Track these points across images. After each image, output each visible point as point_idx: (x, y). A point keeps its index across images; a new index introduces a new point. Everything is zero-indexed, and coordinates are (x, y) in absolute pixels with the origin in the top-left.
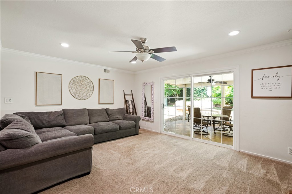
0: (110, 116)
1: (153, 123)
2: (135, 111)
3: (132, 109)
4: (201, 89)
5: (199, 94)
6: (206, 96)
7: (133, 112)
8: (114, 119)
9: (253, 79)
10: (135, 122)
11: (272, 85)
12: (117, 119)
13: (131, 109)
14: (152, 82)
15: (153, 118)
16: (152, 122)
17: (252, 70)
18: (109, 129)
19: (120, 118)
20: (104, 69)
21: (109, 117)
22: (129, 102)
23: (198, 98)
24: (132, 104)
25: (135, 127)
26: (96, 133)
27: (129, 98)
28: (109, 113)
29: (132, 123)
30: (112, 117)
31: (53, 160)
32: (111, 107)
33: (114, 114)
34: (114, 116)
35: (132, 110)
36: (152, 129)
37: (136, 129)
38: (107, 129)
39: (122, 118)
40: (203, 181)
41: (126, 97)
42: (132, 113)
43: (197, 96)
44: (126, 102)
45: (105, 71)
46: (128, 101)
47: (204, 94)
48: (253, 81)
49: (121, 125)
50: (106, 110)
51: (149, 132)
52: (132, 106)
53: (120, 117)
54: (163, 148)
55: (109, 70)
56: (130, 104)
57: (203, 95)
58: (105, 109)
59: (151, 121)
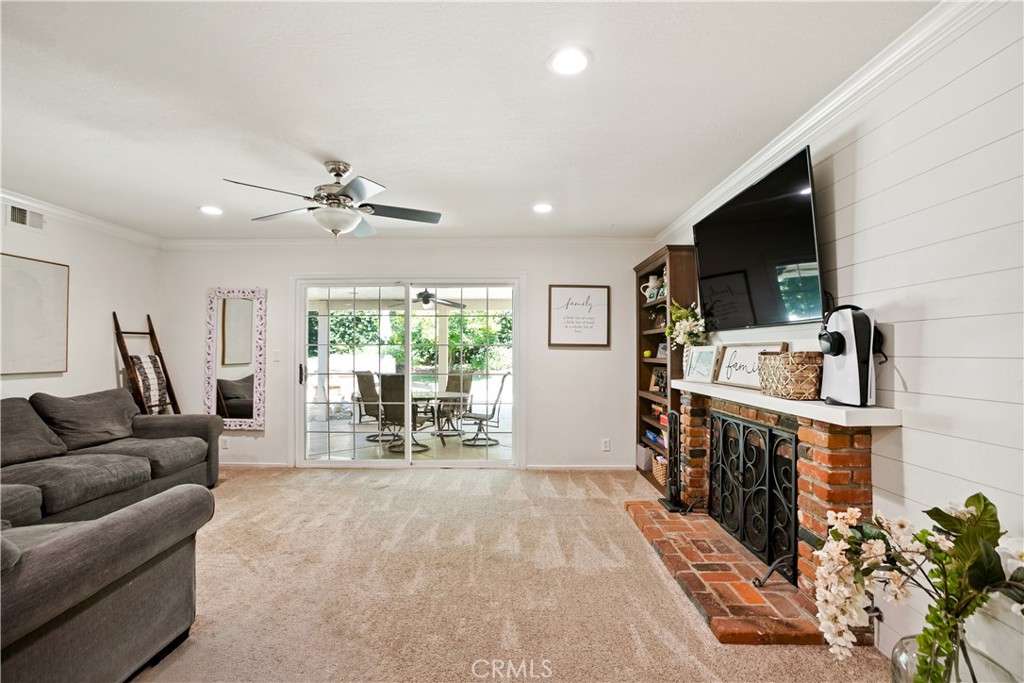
0: (65, 432)
1: (260, 439)
2: (168, 401)
3: (157, 393)
4: (350, 318)
5: (345, 332)
6: (366, 341)
7: (162, 403)
8: (93, 440)
9: (552, 306)
10: (206, 440)
11: (582, 321)
12: (107, 437)
13: (152, 393)
14: (256, 290)
15: (260, 420)
16: (258, 433)
17: (551, 286)
18: (113, 480)
19: (121, 435)
20: (13, 208)
21: (59, 434)
22: (145, 365)
23: (341, 347)
24: (158, 373)
25: (206, 460)
26: (55, 509)
27: (139, 347)
28: (59, 416)
29: (196, 446)
30: (83, 433)
31: (84, 613)
32: (57, 389)
33: (83, 418)
34: (88, 425)
35: (157, 398)
36: (256, 461)
37: (209, 465)
38: (107, 481)
39: (127, 434)
40: (510, 535)
41: (129, 342)
42: (156, 409)
43: (337, 341)
44: (130, 363)
45: (19, 215)
46: (138, 358)
47: (361, 333)
48: (552, 311)
49: (159, 458)
50: (37, 403)
51: (249, 470)
52: (156, 381)
53: (118, 430)
54: (353, 502)
55: (42, 215)
56: (147, 371)
57: (357, 335)
58: (24, 399)
59: (256, 430)
